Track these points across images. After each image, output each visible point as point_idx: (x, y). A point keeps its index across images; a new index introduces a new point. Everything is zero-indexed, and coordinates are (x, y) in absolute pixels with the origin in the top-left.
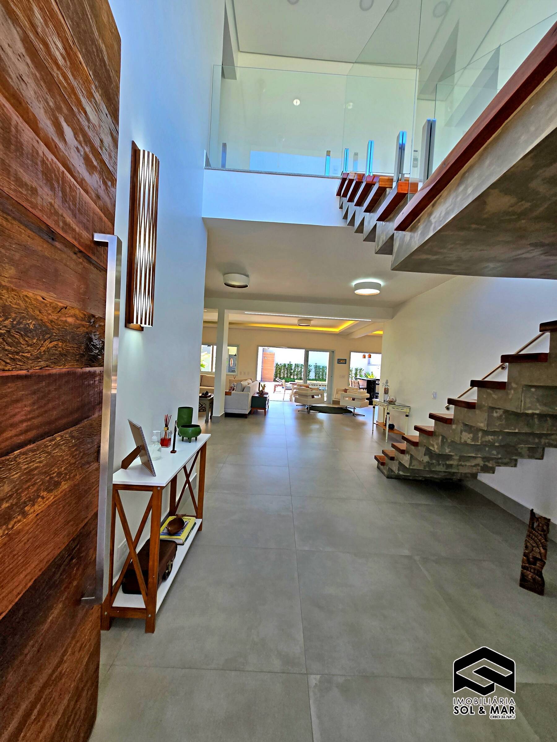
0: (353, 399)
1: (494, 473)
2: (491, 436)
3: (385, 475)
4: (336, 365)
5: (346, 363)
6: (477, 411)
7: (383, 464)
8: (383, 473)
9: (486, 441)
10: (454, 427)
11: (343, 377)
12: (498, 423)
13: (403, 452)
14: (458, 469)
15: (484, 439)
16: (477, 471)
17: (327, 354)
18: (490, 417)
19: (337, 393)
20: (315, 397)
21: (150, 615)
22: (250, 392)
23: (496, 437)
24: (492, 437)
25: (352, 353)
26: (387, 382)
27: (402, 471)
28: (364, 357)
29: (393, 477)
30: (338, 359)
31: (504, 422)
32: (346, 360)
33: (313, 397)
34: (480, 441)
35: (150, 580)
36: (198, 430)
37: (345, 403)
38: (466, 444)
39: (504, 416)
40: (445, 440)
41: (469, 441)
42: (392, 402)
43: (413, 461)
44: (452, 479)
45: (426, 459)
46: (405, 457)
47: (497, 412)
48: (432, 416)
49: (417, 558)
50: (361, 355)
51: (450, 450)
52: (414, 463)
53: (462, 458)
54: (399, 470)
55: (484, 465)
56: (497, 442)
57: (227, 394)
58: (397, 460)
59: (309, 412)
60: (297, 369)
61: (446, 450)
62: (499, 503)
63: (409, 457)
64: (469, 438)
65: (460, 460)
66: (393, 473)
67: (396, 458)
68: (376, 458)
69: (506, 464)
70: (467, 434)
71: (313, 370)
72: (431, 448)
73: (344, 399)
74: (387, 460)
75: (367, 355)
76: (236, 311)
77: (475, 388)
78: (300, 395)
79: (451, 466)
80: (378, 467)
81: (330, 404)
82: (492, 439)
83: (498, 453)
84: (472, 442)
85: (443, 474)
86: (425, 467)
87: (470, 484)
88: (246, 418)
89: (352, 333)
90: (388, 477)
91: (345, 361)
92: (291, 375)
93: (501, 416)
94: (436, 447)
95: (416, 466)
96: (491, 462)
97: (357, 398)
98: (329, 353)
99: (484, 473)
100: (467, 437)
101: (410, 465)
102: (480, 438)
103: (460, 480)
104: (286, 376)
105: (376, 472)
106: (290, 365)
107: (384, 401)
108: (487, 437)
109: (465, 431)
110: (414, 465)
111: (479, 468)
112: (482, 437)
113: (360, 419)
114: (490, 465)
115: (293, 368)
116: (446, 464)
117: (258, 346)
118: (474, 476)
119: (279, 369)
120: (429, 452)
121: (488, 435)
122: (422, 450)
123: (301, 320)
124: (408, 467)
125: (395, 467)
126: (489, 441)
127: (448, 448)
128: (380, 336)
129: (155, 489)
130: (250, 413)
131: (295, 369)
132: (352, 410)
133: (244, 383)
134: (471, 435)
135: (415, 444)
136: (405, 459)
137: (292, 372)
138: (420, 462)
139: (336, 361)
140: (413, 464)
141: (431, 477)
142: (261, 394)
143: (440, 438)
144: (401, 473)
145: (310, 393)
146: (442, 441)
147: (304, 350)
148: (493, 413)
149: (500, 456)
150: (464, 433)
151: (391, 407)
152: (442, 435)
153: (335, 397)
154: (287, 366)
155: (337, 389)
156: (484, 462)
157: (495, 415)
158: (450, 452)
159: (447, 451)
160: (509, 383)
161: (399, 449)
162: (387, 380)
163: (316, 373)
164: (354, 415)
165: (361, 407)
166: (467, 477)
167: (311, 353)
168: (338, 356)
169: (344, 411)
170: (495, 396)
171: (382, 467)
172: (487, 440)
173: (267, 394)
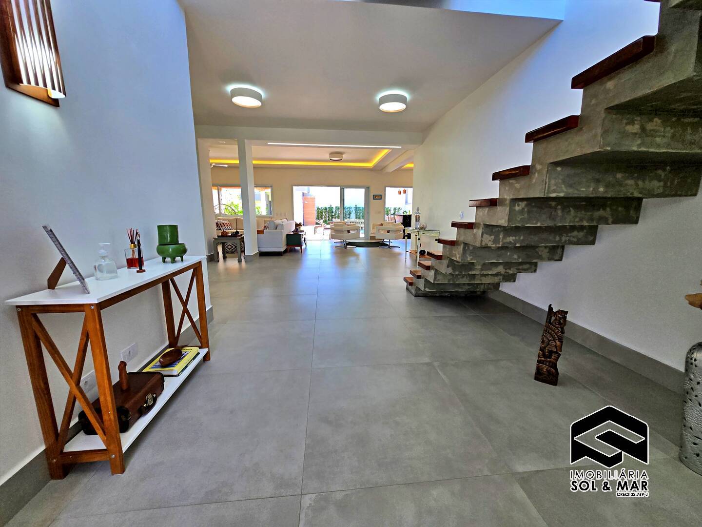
0: (388, 232)
1: (514, 281)
2: (513, 236)
3: (412, 294)
4: (372, 201)
5: (381, 199)
6: (499, 208)
7: (411, 284)
8: (411, 293)
9: (507, 243)
10: (475, 230)
11: (379, 212)
12: (519, 218)
13: (428, 268)
14: (481, 280)
15: (505, 241)
16: (498, 281)
17: (362, 191)
18: (511, 211)
19: (373, 228)
20: (351, 232)
21: (114, 456)
22: (283, 229)
23: (517, 238)
24: (514, 238)
25: (387, 188)
26: (418, 210)
27: (428, 288)
28: (400, 193)
29: (420, 295)
30: (374, 195)
31: (526, 215)
32: (381, 195)
33: (349, 232)
34: (501, 243)
35: (105, 417)
36: (182, 249)
37: (381, 235)
38: (486, 248)
39: (526, 210)
40: (467, 248)
41: (490, 244)
42: (423, 228)
43: (437, 276)
44: (476, 292)
45: (450, 271)
46: (430, 273)
47: (518, 205)
48: (454, 225)
49: (436, 364)
50: (397, 190)
51: (471, 257)
52: (439, 277)
53: (485, 266)
54: (425, 288)
55: (505, 272)
56: (518, 243)
57: (259, 232)
58: (423, 278)
59: (346, 247)
60: (338, 212)
61: (467, 257)
62: (519, 309)
63: (434, 272)
64: (490, 241)
65: (482, 270)
66: (420, 292)
67: (422, 276)
68: (405, 279)
69: (526, 270)
70: (488, 236)
71: (354, 212)
72: (454, 258)
73: (379, 232)
74: (415, 280)
75: (402, 189)
76: (258, 141)
77: (498, 182)
78: (336, 231)
79: (473, 277)
80: (407, 289)
81: (367, 239)
82: (513, 240)
83: (519, 257)
84: (493, 245)
85: (467, 287)
86: (449, 280)
87: (492, 295)
88: (282, 256)
89: (386, 166)
90: (416, 296)
91: (380, 197)
92: (332, 218)
93: (523, 209)
94: (458, 256)
95: (441, 280)
96: (512, 269)
97: (392, 231)
98: (364, 189)
99: (505, 282)
100: (488, 240)
101: (434, 280)
102: (501, 240)
103: (484, 292)
104: (327, 219)
105: (405, 293)
106: (331, 208)
107: (416, 228)
108: (508, 238)
109: (487, 233)
110: (439, 280)
111: (501, 277)
112: (504, 238)
113: (396, 250)
114: (511, 272)
115: (334, 210)
116: (469, 275)
117: (292, 186)
118: (497, 286)
119: (321, 212)
120: (452, 263)
121: (509, 237)
122: (445, 262)
123: (332, 154)
124: (433, 282)
125: (421, 284)
126: (511, 242)
127: (470, 255)
128: (411, 170)
129: (86, 309)
130: (286, 251)
131: (336, 212)
132: (388, 243)
133: (278, 222)
134: (493, 237)
135: (439, 258)
136: (430, 275)
137: (333, 214)
138: (445, 275)
139: (372, 197)
140: (437, 279)
141: (456, 292)
142: (296, 231)
143: (462, 245)
144: (427, 290)
145: (346, 228)
146: (464, 248)
147: (339, 188)
148: (515, 206)
149: (520, 260)
150: (485, 236)
151: (421, 232)
152: (463, 243)
153: (372, 232)
154: (328, 209)
155: (373, 225)
156: (506, 269)
157: (517, 208)
158: (471, 259)
159: (469, 258)
160: (533, 166)
161: (425, 266)
162: (418, 208)
163: (356, 215)
164: (389, 247)
165: (396, 239)
166: (489, 289)
167: (346, 190)
168: (373, 192)
169: (381, 244)
170: (517, 186)
171: (410, 287)
172: (508, 241)
173: (303, 231)
